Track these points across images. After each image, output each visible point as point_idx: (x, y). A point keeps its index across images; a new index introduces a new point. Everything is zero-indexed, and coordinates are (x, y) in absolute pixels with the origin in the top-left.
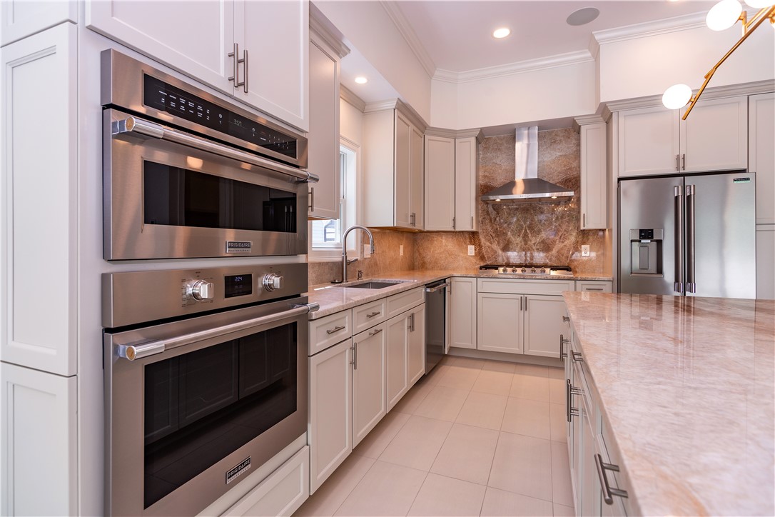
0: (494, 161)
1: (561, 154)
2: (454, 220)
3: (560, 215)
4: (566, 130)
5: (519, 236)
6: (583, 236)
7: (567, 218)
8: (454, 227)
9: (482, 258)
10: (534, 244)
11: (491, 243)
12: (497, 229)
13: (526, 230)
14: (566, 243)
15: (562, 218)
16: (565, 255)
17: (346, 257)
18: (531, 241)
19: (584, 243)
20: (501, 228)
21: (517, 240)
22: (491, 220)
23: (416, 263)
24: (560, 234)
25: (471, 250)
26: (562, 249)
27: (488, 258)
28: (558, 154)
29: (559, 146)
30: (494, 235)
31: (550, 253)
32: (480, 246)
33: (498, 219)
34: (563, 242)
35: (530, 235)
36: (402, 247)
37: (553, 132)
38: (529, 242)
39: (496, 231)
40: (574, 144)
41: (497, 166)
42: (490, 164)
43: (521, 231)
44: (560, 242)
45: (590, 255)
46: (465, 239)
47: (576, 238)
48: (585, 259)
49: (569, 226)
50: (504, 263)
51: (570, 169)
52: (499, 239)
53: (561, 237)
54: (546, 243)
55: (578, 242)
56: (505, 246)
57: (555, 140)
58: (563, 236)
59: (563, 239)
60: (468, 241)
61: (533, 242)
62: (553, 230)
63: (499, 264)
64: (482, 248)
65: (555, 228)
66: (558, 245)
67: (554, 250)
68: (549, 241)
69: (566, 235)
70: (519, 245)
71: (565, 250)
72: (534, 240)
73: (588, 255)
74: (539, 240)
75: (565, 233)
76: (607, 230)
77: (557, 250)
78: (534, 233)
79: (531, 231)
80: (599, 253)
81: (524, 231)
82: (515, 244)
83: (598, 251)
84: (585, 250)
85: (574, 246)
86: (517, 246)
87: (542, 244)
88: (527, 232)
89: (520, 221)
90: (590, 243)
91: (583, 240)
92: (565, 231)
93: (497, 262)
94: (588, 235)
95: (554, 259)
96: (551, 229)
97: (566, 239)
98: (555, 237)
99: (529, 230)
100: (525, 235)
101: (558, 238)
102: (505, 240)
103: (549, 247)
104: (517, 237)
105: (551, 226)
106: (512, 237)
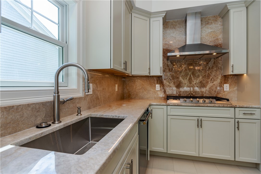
0: (172, 35)
1: (212, 30)
2: (149, 69)
3: (211, 66)
4: (215, 16)
5: (186, 79)
6: (225, 79)
7: (216, 69)
8: (149, 73)
9: (164, 92)
10: (195, 84)
11: (169, 83)
12: (173, 75)
13: (190, 76)
14: (214, 83)
15: (212, 68)
16: (214, 90)
17: (58, 96)
18: (193, 82)
19: (226, 83)
20: (175, 74)
21: (185, 81)
22: (169, 70)
23: (125, 95)
24: (211, 78)
25: (158, 87)
26: (212, 86)
27: (168, 92)
28: (210, 30)
29: (211, 26)
30: (171, 78)
31: (205, 89)
34: (212, 82)
35: (193, 78)
36: (117, 85)
37: (207, 17)
38: (192, 83)
39: (172, 76)
40: (220, 25)
41: (173, 38)
42: (169, 37)
43: (187, 76)
44: (211, 82)
45: (229, 90)
46: (154, 81)
47: (221, 80)
48: (226, 92)
49: (217, 73)
50: (177, 95)
51: (217, 39)
52: (174, 81)
53: (211, 79)
54: (202, 83)
55: (222, 83)
56: (178, 85)
57: (208, 22)
58: (213, 79)
59: (213, 80)
60: (156, 82)
61: (195, 82)
62: (207, 75)
63: (174, 95)
64: (164, 86)
65: (208, 74)
66: (210, 84)
67: (207, 87)
68: (204, 82)
69: (215, 78)
70: (186, 84)
71: (214, 87)
72: (196, 81)
73: (228, 90)
74: (199, 81)
75: (214, 77)
76: (245, 75)
77: (209, 87)
78: (195, 77)
79: (193, 76)
80: (235, 89)
81: (189, 76)
82: (184, 84)
83: (234, 88)
84: (226, 87)
85: (219, 85)
86: (185, 85)
87: (200, 84)
88: (191, 77)
89: (187, 70)
90: (229, 83)
91: (225, 81)
92: (214, 76)
93: (173, 94)
94: (228, 78)
95: (207, 92)
96: (206, 75)
97: (214, 80)
98: (208, 79)
99: (192, 75)
100: (190, 78)
101: (210, 80)
102: (178, 81)
103: (204, 85)
104: (185, 80)
105: (206, 73)
106: (182, 80)
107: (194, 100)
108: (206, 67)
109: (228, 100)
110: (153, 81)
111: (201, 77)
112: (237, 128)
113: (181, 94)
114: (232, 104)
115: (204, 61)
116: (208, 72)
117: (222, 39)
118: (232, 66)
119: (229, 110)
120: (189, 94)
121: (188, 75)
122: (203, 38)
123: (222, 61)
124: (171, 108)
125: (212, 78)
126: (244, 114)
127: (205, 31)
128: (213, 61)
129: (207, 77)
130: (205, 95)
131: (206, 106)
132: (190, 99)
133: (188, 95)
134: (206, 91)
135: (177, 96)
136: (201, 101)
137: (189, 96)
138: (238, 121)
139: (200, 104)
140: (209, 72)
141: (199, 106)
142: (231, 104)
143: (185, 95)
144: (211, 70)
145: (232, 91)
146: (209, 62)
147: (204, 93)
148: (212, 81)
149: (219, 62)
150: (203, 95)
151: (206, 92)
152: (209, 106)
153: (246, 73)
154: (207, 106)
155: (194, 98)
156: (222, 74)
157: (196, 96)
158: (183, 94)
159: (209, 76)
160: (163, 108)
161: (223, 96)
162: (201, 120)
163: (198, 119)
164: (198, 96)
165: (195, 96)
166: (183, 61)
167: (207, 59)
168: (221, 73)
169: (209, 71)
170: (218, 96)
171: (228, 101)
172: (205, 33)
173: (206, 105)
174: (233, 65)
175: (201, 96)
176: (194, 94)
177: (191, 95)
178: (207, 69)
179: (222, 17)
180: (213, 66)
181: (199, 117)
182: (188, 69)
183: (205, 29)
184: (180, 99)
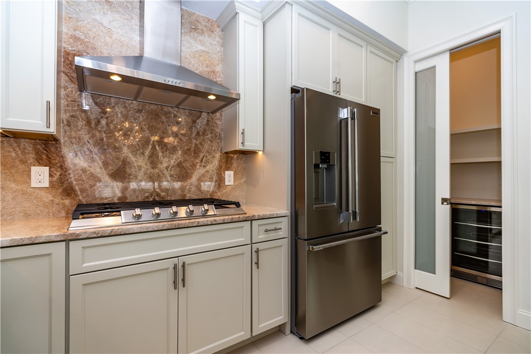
0: (97, 17)
1: (203, 48)
3: (202, 130)
4: (209, 20)
5: (143, 154)
6: (227, 161)
7: (210, 136)
9: (69, 191)
10: (167, 168)
12: (102, 140)
13: (154, 147)
14: (208, 168)
15: (204, 134)
18: (161, 163)
19: (228, 169)
20: (109, 138)
21: (140, 161)
22: (89, 122)
24: (202, 155)
25: (40, 176)
26: (203, 175)
27: (82, 191)
28: (200, 48)
29: (201, 38)
30: (94, 149)
31: (189, 182)
32: (63, 168)
33: (104, 122)
34: (204, 166)
35: (160, 154)
38: (160, 166)
39: (99, 143)
40: (218, 42)
41: (102, 28)
42: (89, 21)
43: (146, 146)
44: (201, 166)
45: (234, 183)
46: (23, 153)
47: (219, 162)
48: (229, 188)
49: (212, 146)
50: (116, 199)
51: (213, 72)
52: (105, 156)
53: (202, 159)
54: (183, 167)
55: (221, 167)
56: (118, 170)
57: (195, 26)
58: (204, 159)
59: (205, 162)
60: (31, 157)
61: (165, 165)
62: (192, 149)
63: (105, 201)
64: (66, 171)
65: (195, 147)
66: (199, 171)
67: (193, 176)
68: (187, 165)
69: (209, 157)
70: (143, 170)
71: (207, 177)
72: (167, 162)
73: (232, 183)
74: (174, 162)
75: (208, 154)
76: (260, 153)
77: (197, 177)
78: (166, 151)
79: (162, 149)
80: (243, 181)
81: (150, 147)
82: (135, 168)
83: (242, 178)
84: (229, 177)
85: (217, 173)
86: (140, 170)
87: (178, 169)
88: (156, 149)
89: (144, 131)
90: (234, 170)
91: (227, 164)
92: (208, 152)
93: (102, 198)
94: (232, 159)
95: (193, 189)
96: (190, 148)
97: (208, 162)
98: (196, 159)
99: (159, 146)
100: (153, 153)
101: (198, 161)
102: (118, 159)
103: (187, 173)
104: (140, 156)
105: (190, 143)
106: (130, 155)
107: (166, 213)
108: (191, 128)
109: (238, 205)
110: (19, 152)
111: (180, 152)
112: (256, 263)
113: (128, 195)
114: (246, 213)
115: (187, 114)
116: (194, 141)
117: (221, 74)
118: (242, 133)
119: (242, 227)
120: (151, 195)
121: (148, 145)
122: (186, 58)
123: (223, 121)
124: (84, 248)
125: (203, 157)
126: (266, 231)
127: (189, 45)
128: (206, 119)
129: (193, 154)
130: (188, 195)
131: (195, 225)
132: (153, 210)
133: (148, 197)
134: (192, 187)
135: (114, 204)
136: (183, 211)
137: (151, 200)
138: (258, 249)
139: (180, 222)
140: (198, 142)
141: (177, 227)
142: (243, 212)
143: (140, 199)
144: (202, 137)
145: (238, 186)
146: (196, 120)
147: (187, 191)
148: (203, 164)
149: (216, 123)
150: (185, 195)
151: (190, 188)
152: (202, 224)
153: (262, 150)
154: (199, 225)
155: (165, 205)
156: (221, 150)
157: (169, 198)
158: (134, 196)
159: (197, 151)
160: (49, 255)
161: (222, 195)
162: (183, 266)
163: (175, 265)
164: (173, 199)
165: (166, 199)
166: (132, 103)
167: (192, 112)
168: (221, 147)
169: (196, 140)
170: (214, 198)
171: (238, 207)
172: (188, 48)
173: (195, 221)
174: (243, 130)
175: (180, 198)
176: (163, 194)
177: (157, 199)
178: (193, 135)
179: (222, 27)
180: (205, 130)
181: (178, 257)
182: (147, 128)
183: (189, 39)
184: (120, 211)
